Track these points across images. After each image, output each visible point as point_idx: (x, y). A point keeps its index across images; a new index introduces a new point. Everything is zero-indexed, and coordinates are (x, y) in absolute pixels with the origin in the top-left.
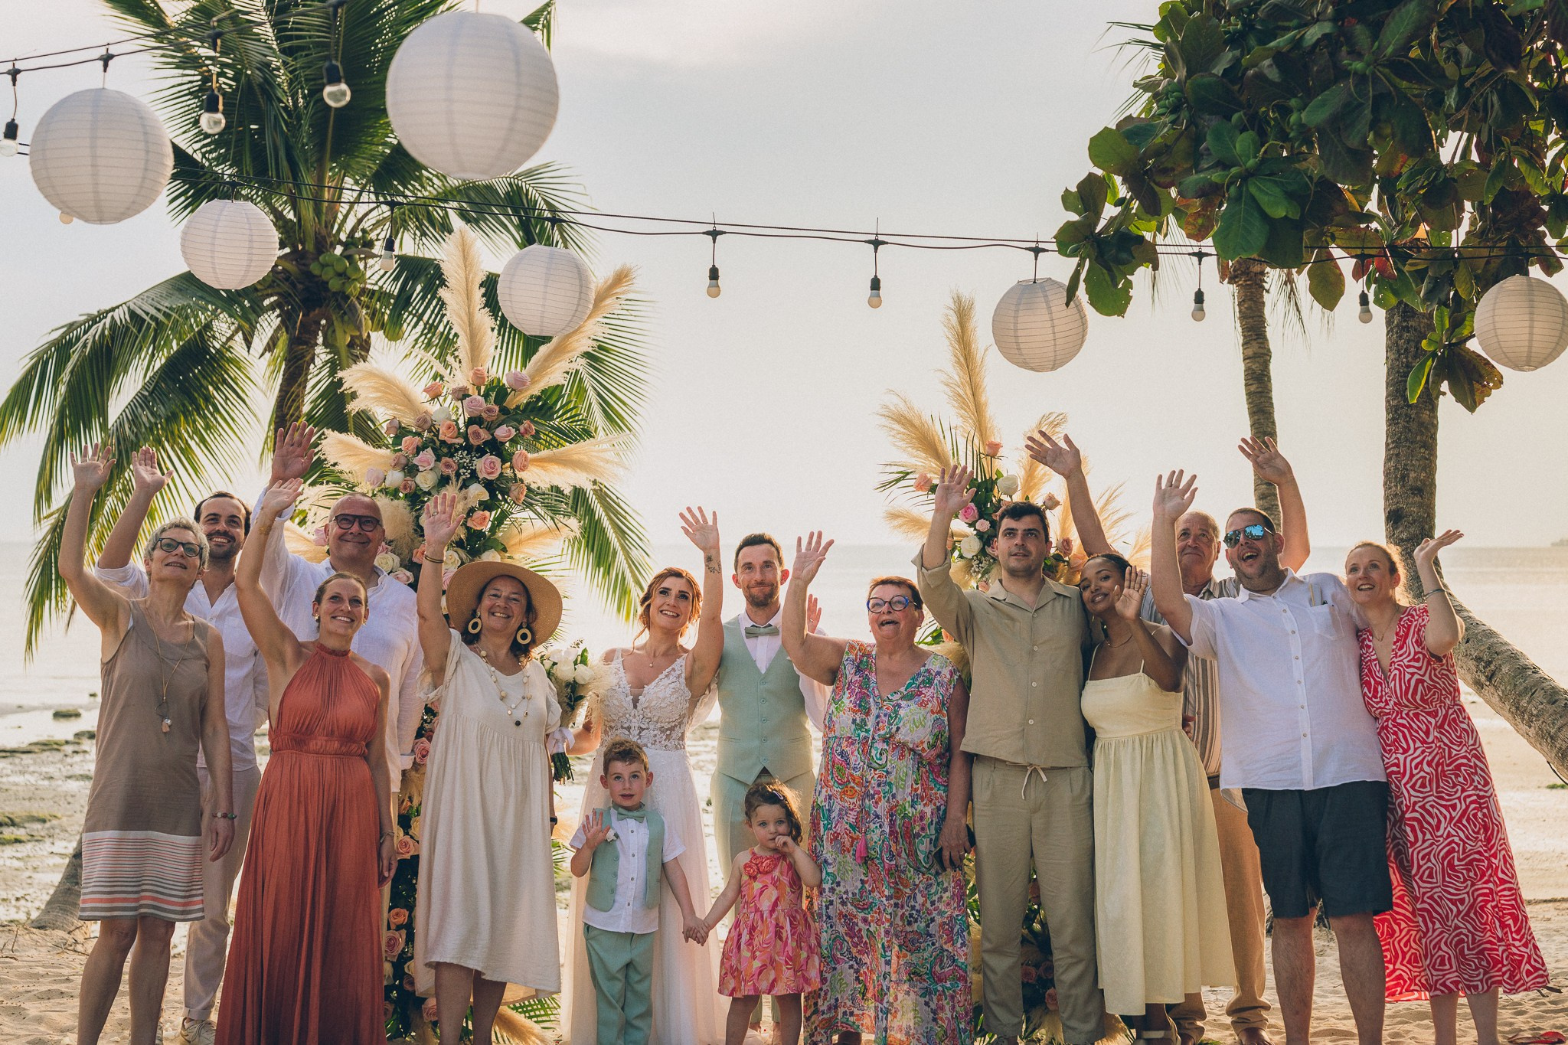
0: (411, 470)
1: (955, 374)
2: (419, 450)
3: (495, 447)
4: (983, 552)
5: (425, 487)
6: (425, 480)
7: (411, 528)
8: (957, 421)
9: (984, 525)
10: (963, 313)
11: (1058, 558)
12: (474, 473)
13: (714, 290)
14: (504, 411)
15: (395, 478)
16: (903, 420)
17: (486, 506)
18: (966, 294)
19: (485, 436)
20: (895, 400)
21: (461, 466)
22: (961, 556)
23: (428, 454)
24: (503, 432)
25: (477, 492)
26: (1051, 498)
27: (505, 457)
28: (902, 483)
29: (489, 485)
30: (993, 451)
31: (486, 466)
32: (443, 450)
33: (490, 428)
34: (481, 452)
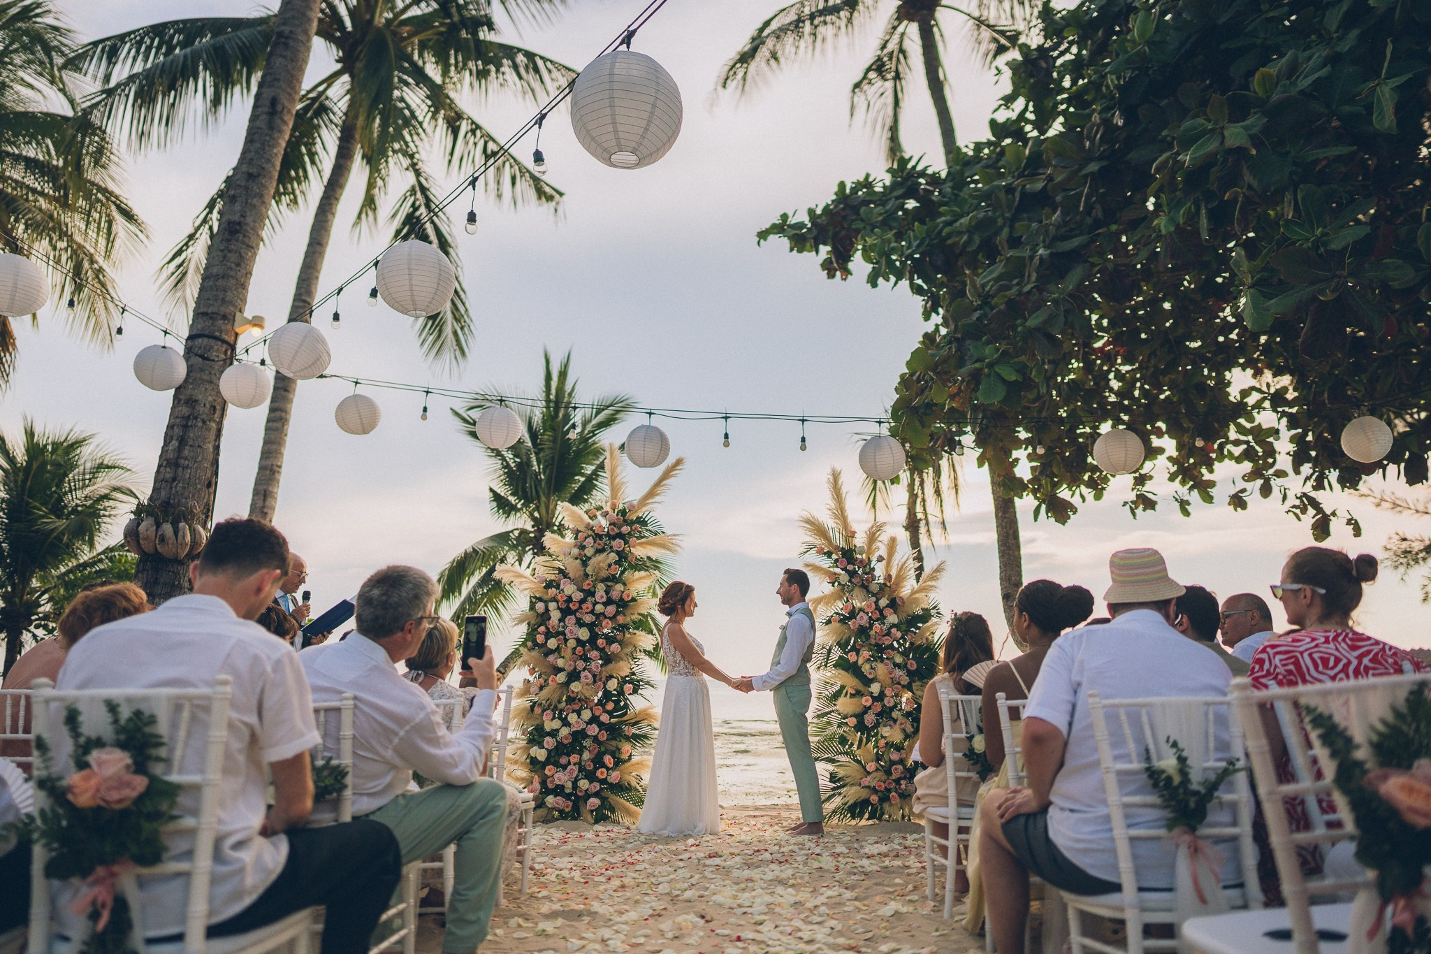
0: (582, 547)
1: (832, 504)
2: (586, 538)
3: (620, 536)
4: (850, 581)
5: (589, 555)
6: (589, 552)
7: (582, 573)
8: (834, 525)
9: (850, 567)
10: (836, 476)
11: (885, 584)
12: (611, 547)
13: (726, 444)
14: (625, 521)
15: (576, 551)
16: (808, 521)
17: (616, 563)
18: (838, 468)
19: (616, 531)
20: (806, 513)
21: (605, 544)
22: (839, 584)
23: (590, 540)
24: (625, 529)
25: (613, 557)
26: (880, 556)
27: (626, 542)
28: (812, 552)
29: (618, 553)
30: (852, 535)
31: (617, 543)
32: (598, 536)
33: (619, 529)
34: (614, 538)
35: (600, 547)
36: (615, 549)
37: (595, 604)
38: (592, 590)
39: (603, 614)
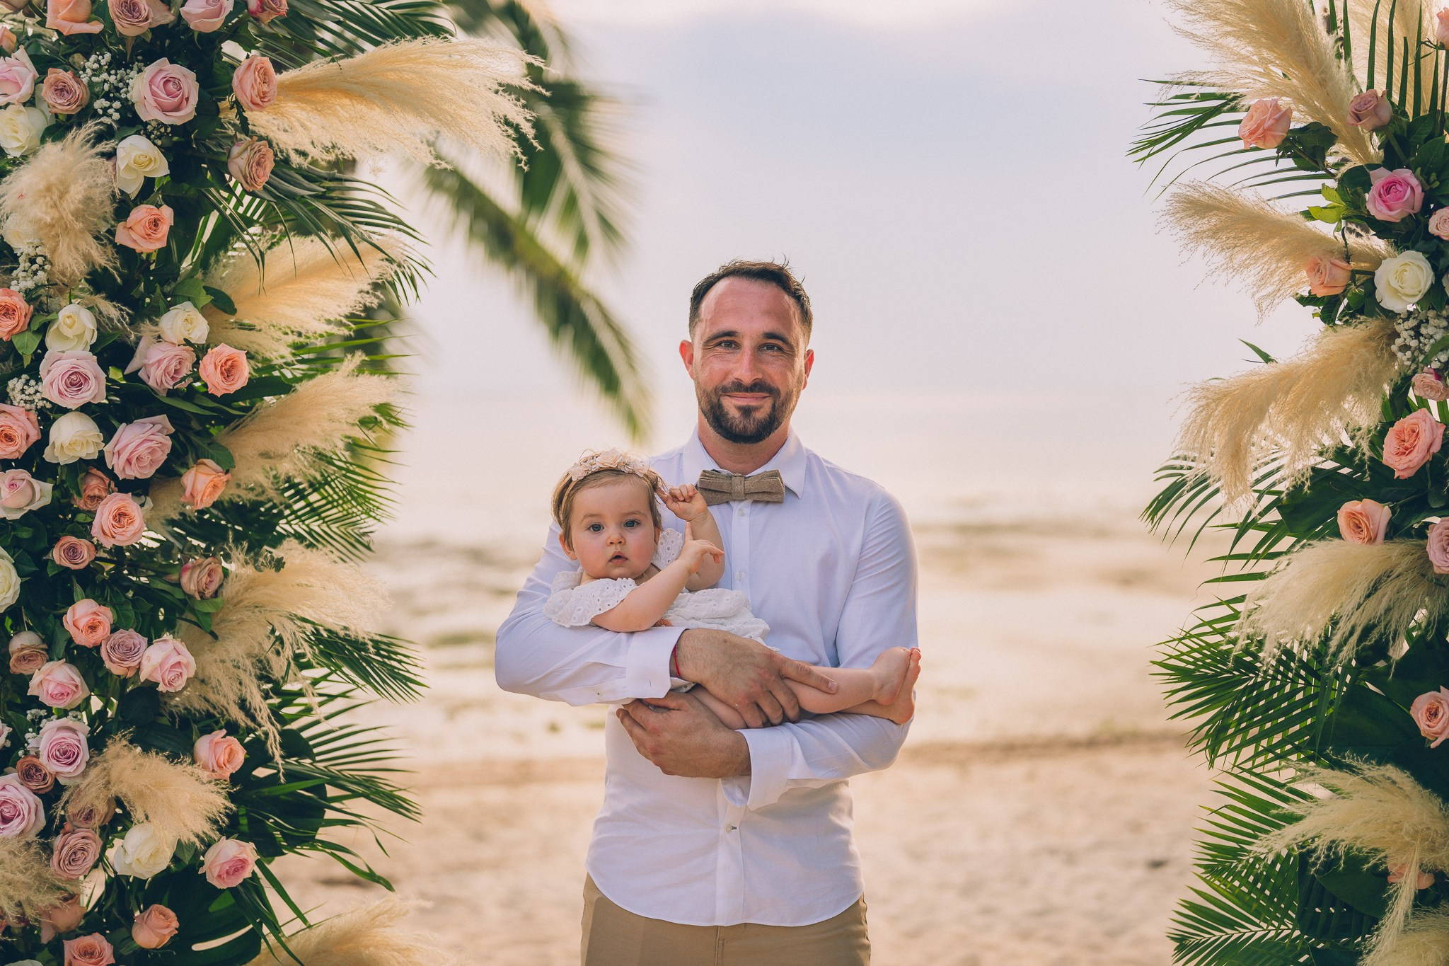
35: (63, 106)
36: (149, 113)
37: (48, 415)
38: (27, 345)
39: (100, 462)
